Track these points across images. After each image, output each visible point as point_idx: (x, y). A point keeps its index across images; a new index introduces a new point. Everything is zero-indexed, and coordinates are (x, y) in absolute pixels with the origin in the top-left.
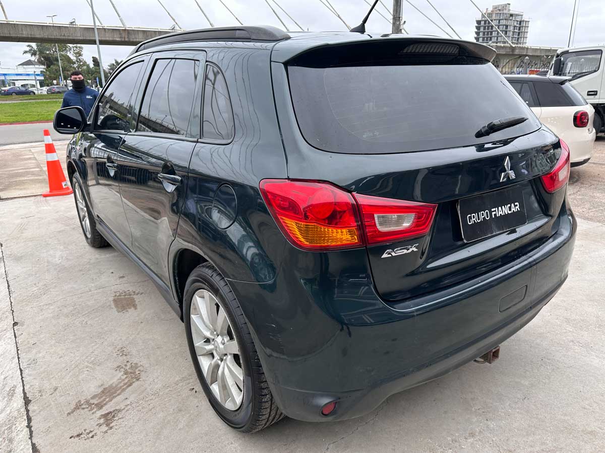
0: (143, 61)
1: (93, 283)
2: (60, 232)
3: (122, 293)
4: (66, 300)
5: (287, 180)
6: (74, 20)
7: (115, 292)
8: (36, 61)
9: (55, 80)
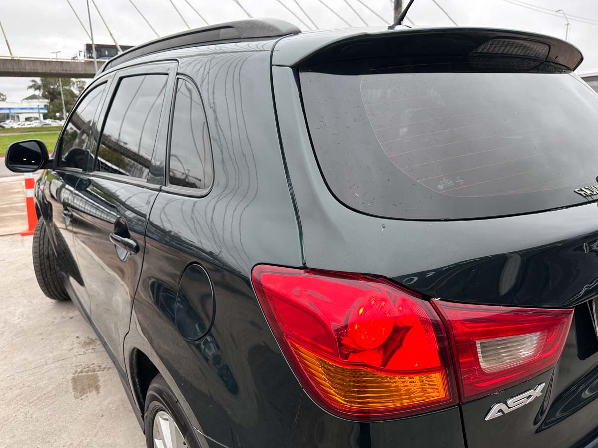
0: (106, 82)
1: (52, 353)
2: (28, 280)
3: (85, 368)
4: (14, 379)
5: (302, 271)
6: (75, 56)
7: (76, 367)
8: (41, 95)
9: (58, 112)
